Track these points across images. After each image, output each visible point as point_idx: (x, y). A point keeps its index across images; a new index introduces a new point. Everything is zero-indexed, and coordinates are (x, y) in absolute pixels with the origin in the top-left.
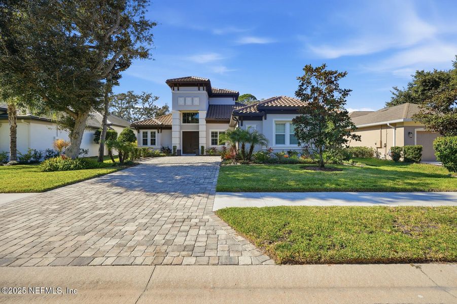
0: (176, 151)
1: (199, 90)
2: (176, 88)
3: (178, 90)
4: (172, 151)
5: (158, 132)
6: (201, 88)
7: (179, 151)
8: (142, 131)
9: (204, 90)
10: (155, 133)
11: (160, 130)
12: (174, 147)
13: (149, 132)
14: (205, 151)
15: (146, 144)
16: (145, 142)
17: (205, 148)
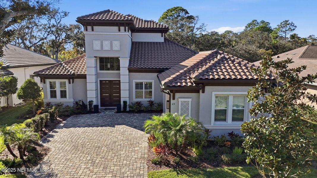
0: (93, 107)
1: (119, 30)
2: (89, 28)
3: (93, 30)
4: (88, 106)
5: (70, 83)
6: (122, 28)
7: (96, 106)
8: (48, 81)
9: (125, 31)
10: (65, 83)
11: (71, 80)
12: (90, 102)
13: (58, 82)
14: (128, 107)
15: (55, 97)
16: (53, 94)
17: (128, 103)
